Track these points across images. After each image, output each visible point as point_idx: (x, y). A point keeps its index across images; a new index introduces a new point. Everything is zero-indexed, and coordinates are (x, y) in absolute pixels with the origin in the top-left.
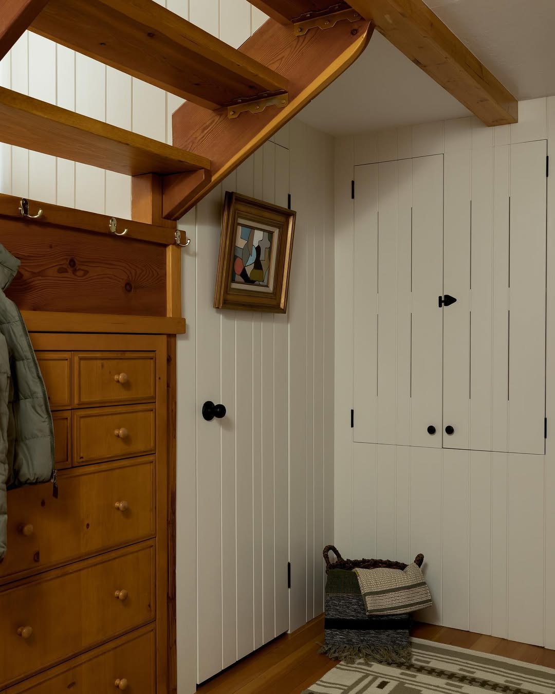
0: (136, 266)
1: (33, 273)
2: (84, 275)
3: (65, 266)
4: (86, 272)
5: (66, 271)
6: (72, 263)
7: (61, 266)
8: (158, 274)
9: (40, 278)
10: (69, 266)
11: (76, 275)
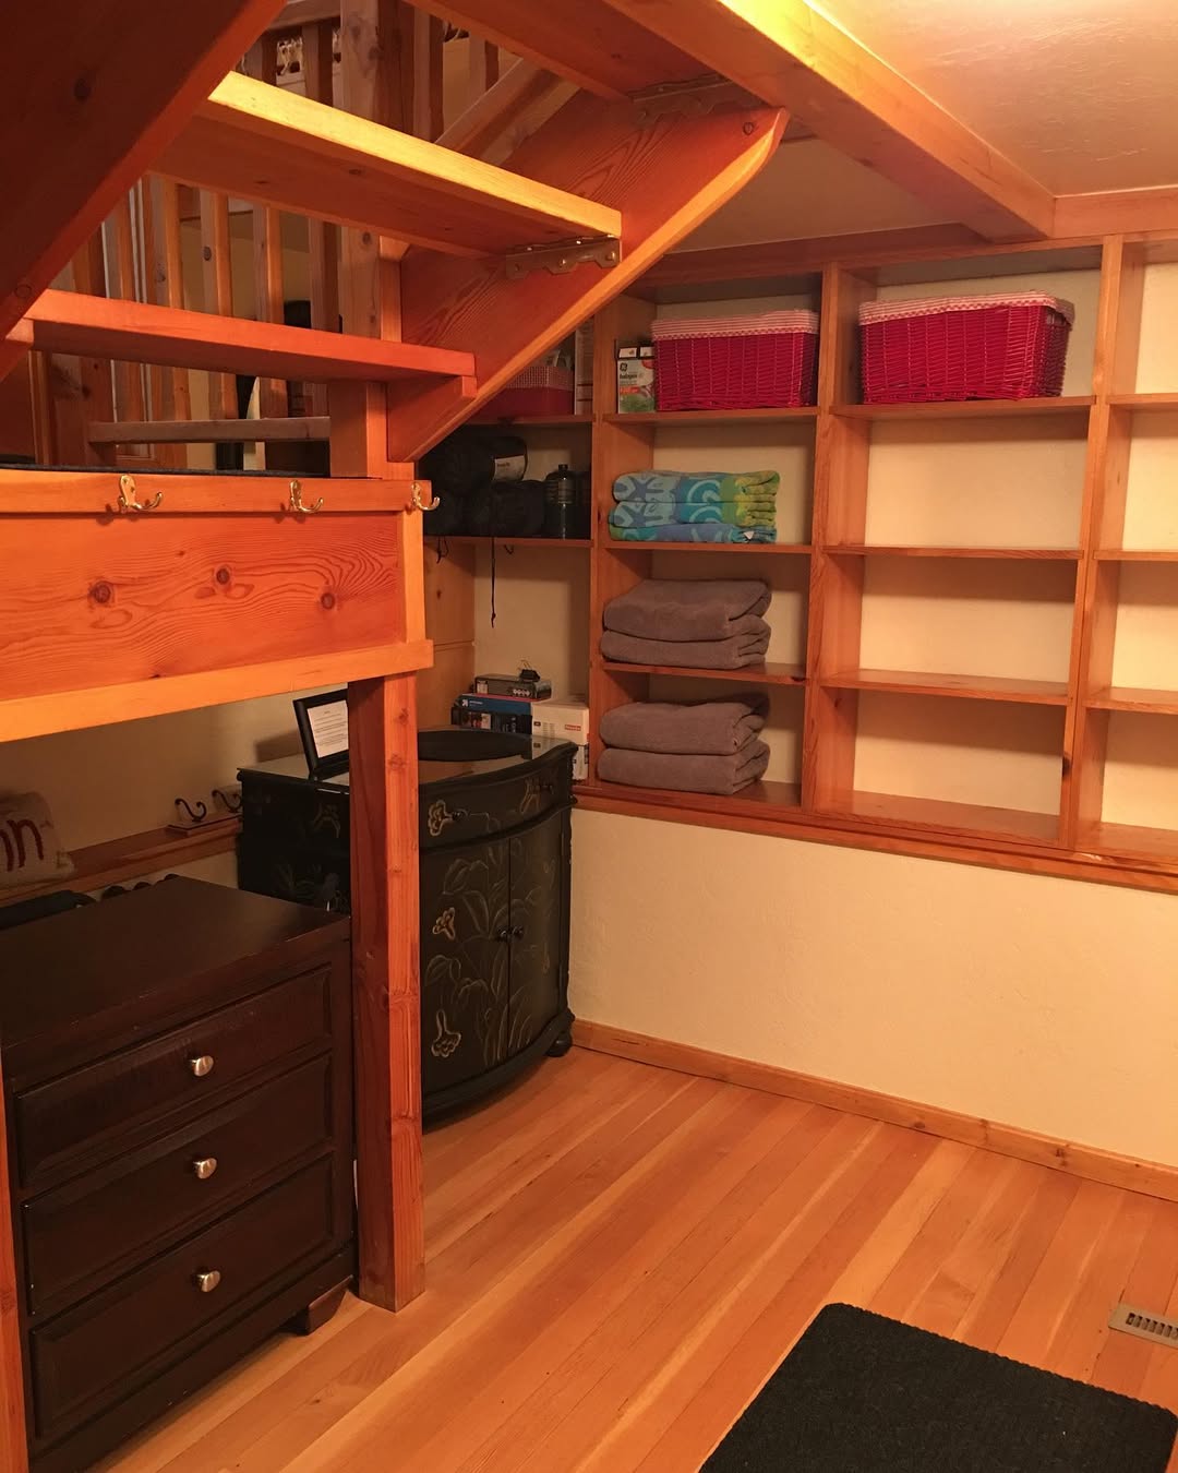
0: (342, 560)
1: (150, 607)
2: (246, 595)
3: (210, 585)
4: (250, 588)
5: (212, 593)
6: (223, 577)
7: (202, 586)
8: (382, 566)
9: (164, 614)
10: (217, 583)
11: (228, 597)
